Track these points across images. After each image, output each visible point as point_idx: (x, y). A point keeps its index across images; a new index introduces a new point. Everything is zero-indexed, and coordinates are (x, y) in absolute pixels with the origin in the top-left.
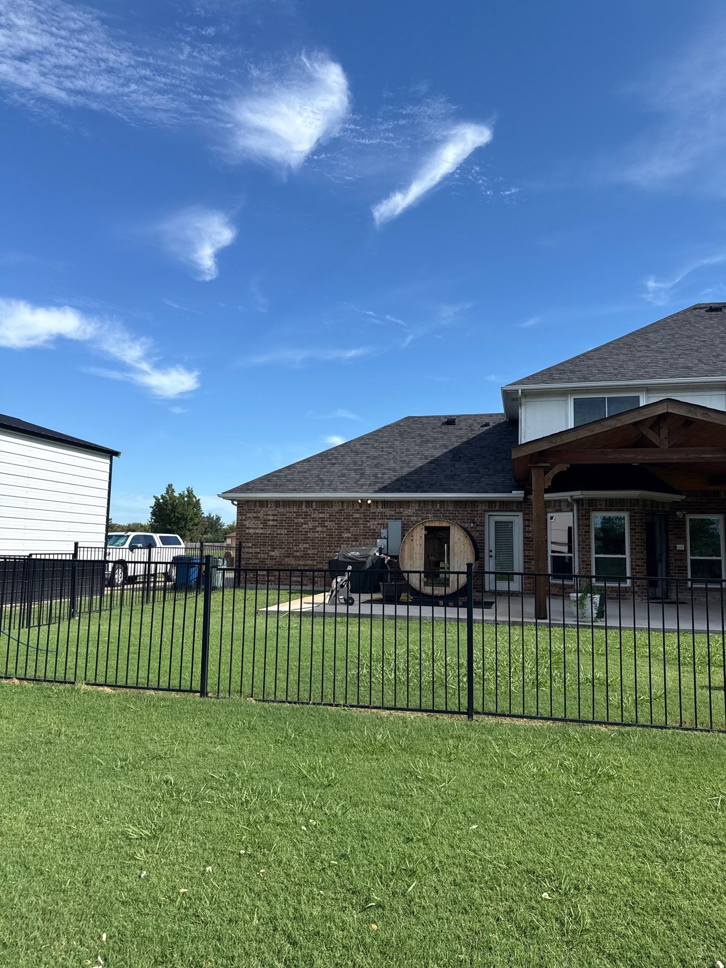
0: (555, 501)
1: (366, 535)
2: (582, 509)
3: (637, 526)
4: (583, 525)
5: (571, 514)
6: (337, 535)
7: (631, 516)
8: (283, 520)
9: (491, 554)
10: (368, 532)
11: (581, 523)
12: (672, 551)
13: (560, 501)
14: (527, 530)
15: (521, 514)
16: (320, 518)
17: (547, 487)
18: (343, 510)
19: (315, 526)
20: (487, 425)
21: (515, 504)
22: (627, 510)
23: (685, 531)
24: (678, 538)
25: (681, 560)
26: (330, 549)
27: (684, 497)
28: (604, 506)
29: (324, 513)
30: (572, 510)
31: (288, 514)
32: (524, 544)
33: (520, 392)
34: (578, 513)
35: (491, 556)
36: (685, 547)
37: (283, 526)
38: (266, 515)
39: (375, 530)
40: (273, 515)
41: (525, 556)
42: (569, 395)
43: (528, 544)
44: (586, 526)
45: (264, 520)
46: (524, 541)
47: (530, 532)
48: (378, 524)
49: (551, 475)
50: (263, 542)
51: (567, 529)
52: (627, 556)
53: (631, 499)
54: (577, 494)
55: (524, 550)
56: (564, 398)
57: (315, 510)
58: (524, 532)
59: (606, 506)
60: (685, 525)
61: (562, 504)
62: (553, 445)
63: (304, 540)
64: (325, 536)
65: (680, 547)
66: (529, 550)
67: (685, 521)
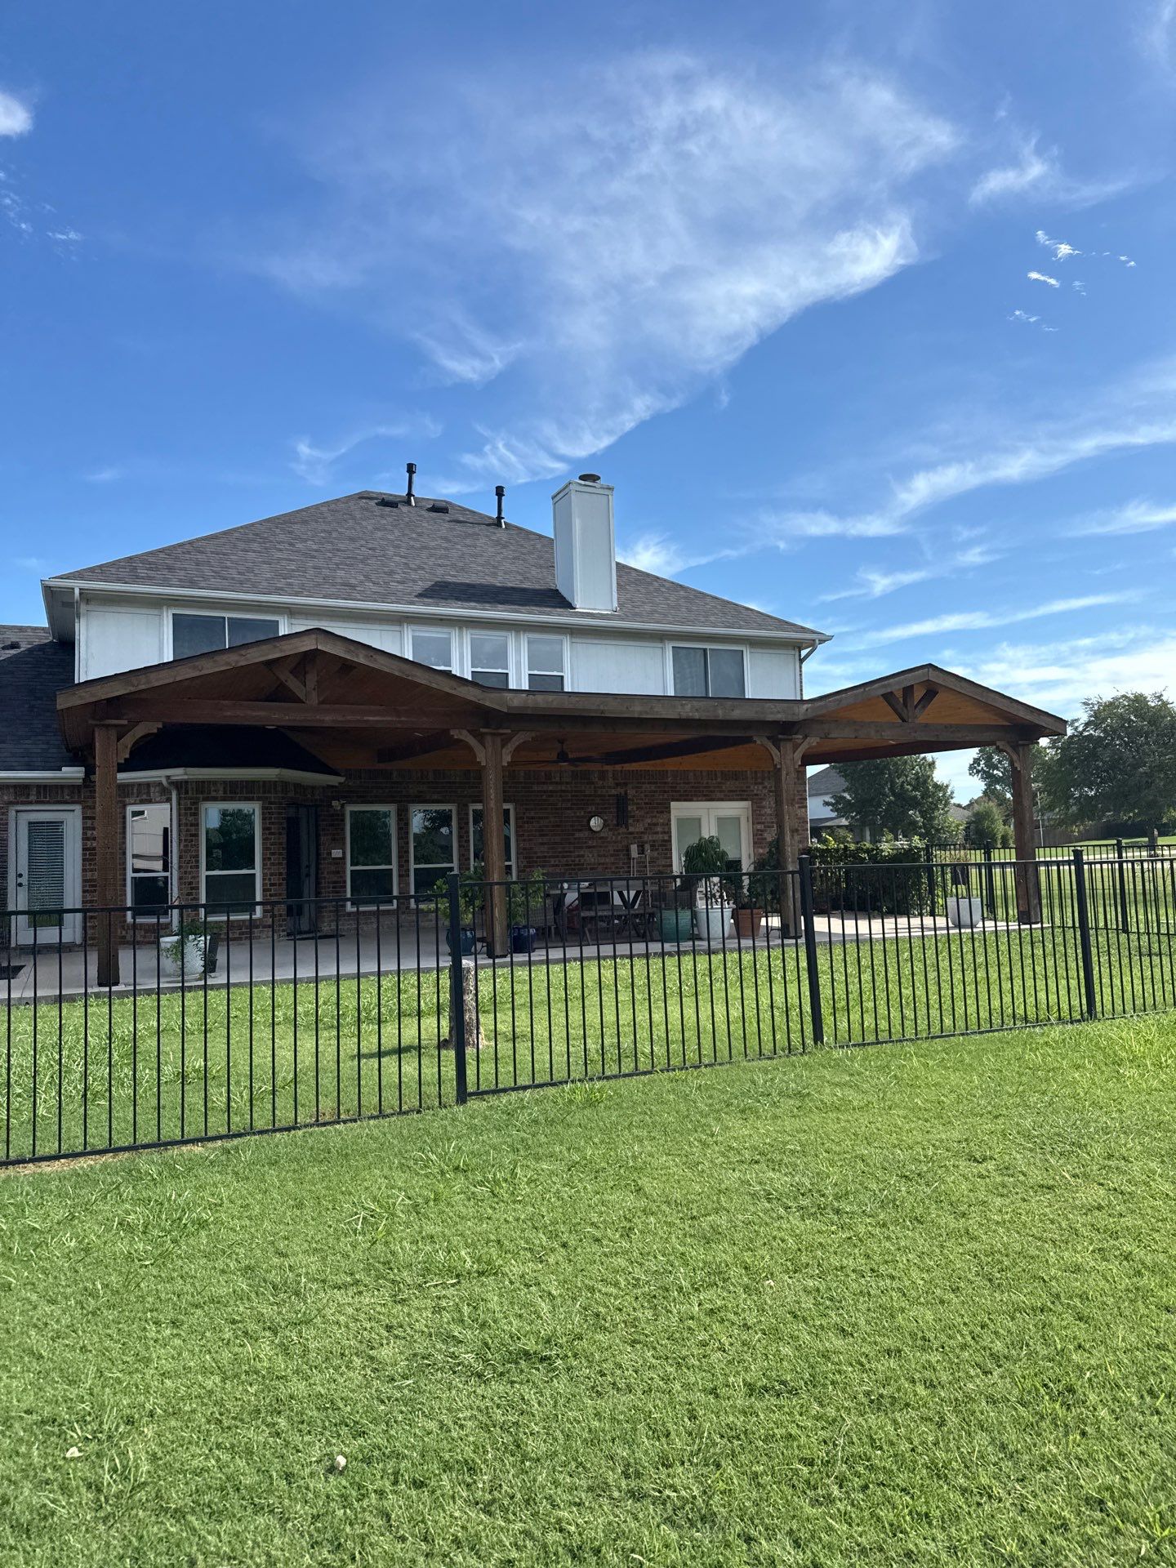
0: (140, 785)
2: (185, 798)
3: (273, 823)
4: (186, 825)
5: (167, 806)
7: (264, 808)
9: (20, 880)
11: (184, 821)
12: (324, 859)
13: (148, 785)
14: (89, 835)
15: (78, 808)
17: (123, 761)
20: (14, 646)
21: (66, 791)
22: (259, 799)
23: (343, 830)
24: (334, 840)
25: (338, 872)
27: (342, 779)
28: (221, 793)
30: (169, 800)
32: (84, 860)
33: (77, 592)
34: (179, 804)
35: (20, 885)
36: (344, 853)
41: (84, 881)
42: (165, 608)
43: (92, 860)
44: (192, 825)
46: (84, 855)
47: (94, 839)
49: (129, 740)
51: (161, 833)
52: (258, 871)
53: (264, 782)
54: (178, 773)
55: (84, 870)
56: (156, 612)
58: (83, 839)
59: (225, 792)
60: (343, 820)
61: (152, 789)
62: (133, 689)
65: (336, 853)
66: (91, 870)
67: (343, 815)
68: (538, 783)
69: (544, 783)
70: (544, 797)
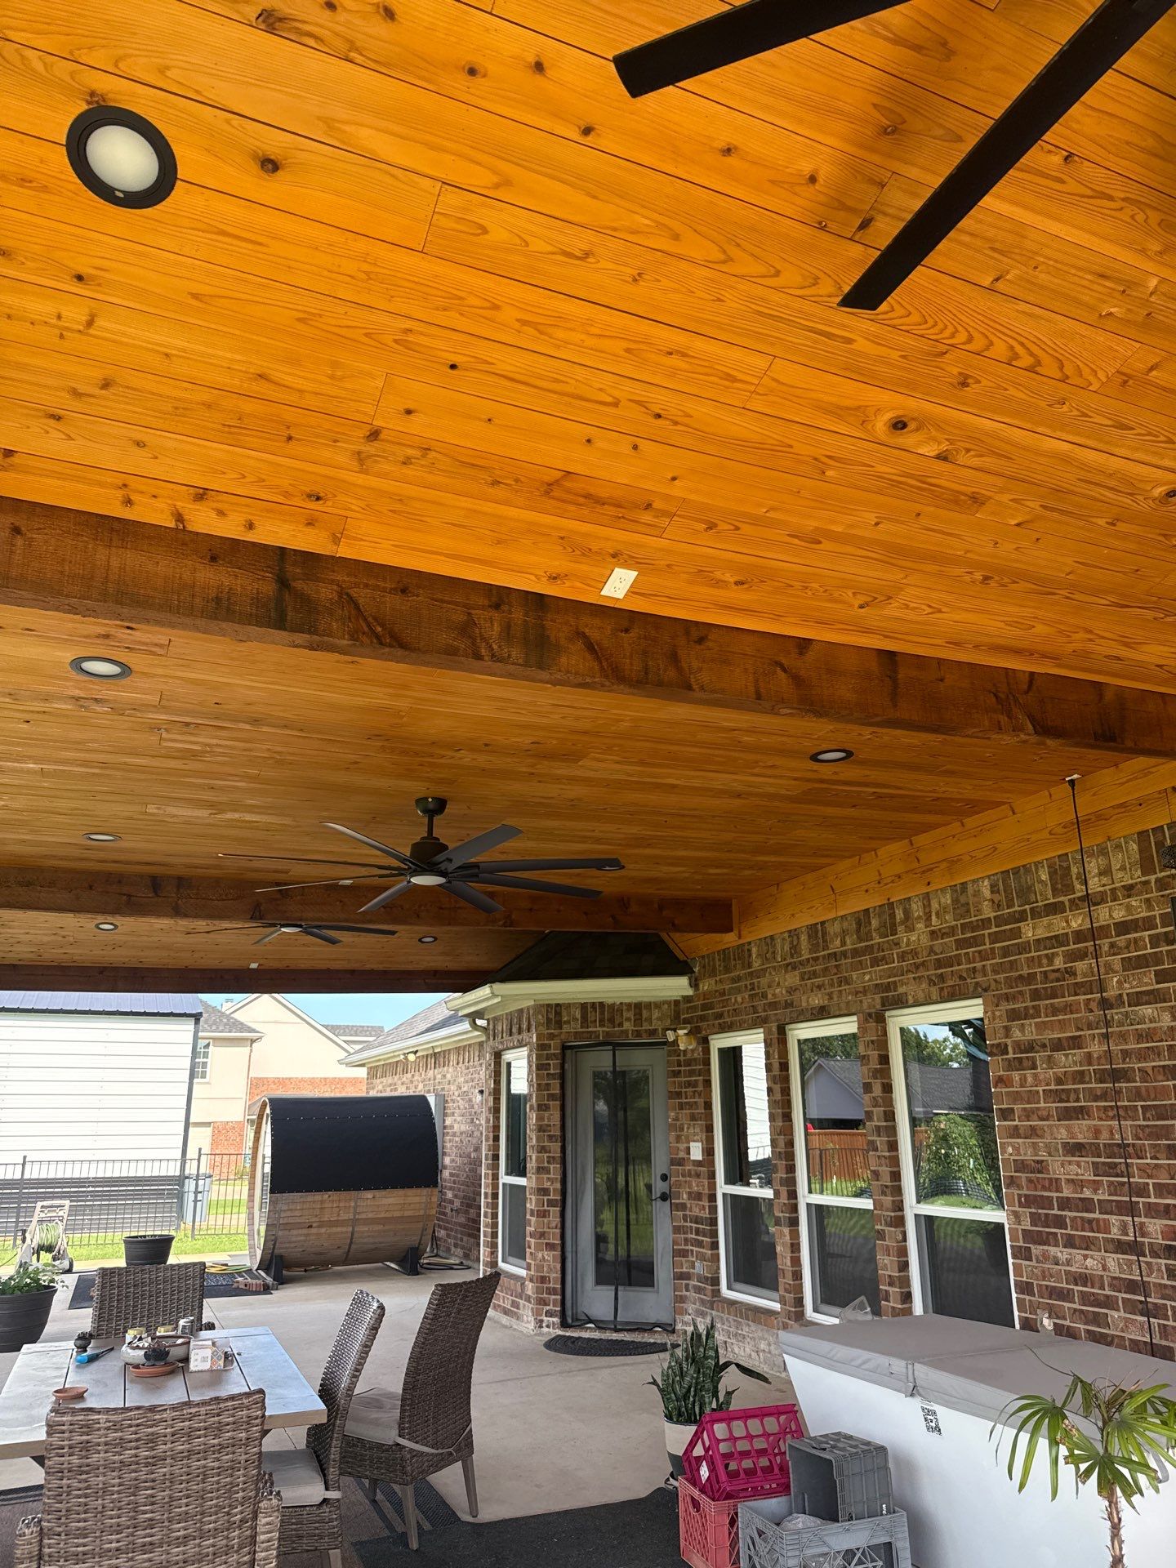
3: (534, 1087)
7: (528, 1059)
12: (680, 1163)
22: (526, 1042)
24: (692, 1117)
25: (700, 1196)
27: (689, 984)
44: (491, 1093)
53: (528, 1010)
59: (507, 1033)
60: (704, 1072)
65: (694, 1151)
67: (704, 1060)
68: (1036, 914)
69: (1054, 909)
70: (1059, 963)
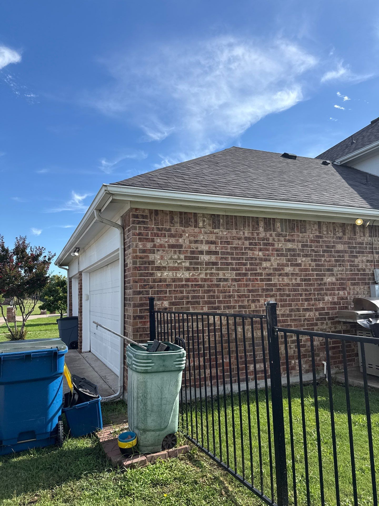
1: (354, 279)
6: (317, 280)
8: (228, 253)
10: (357, 274)
16: (289, 250)
18: (321, 237)
19: (283, 265)
26: (309, 305)
29: (293, 241)
31: (236, 242)
37: (228, 264)
38: (196, 242)
39: (364, 270)
40: (208, 242)
45: (193, 252)
48: (368, 261)
50: (193, 297)
57: (279, 235)
63: (267, 290)
64: (298, 281)
